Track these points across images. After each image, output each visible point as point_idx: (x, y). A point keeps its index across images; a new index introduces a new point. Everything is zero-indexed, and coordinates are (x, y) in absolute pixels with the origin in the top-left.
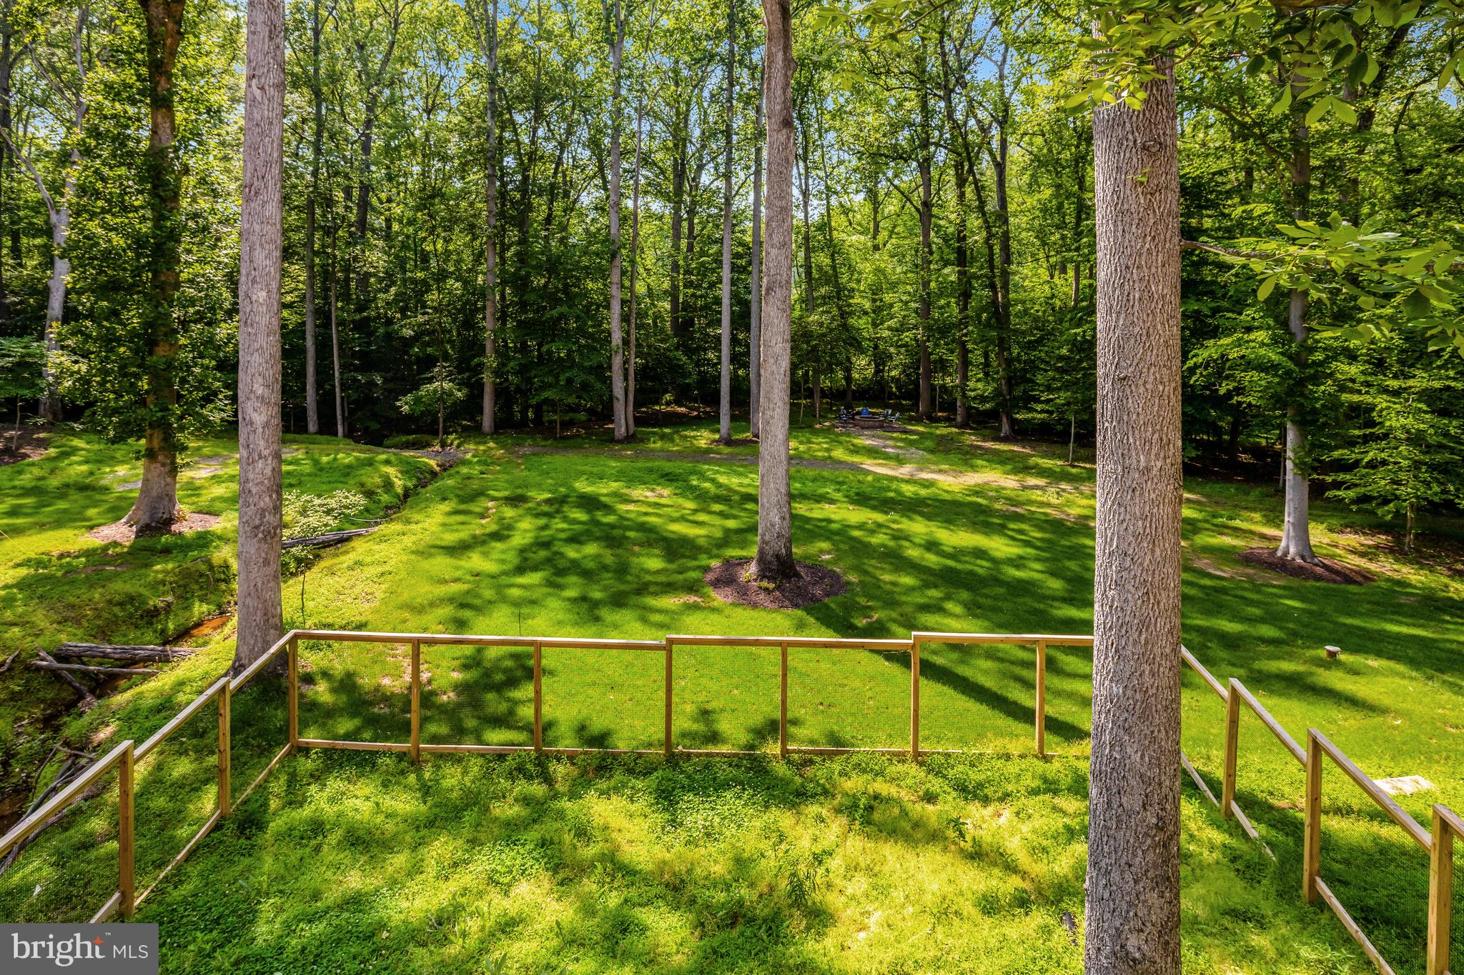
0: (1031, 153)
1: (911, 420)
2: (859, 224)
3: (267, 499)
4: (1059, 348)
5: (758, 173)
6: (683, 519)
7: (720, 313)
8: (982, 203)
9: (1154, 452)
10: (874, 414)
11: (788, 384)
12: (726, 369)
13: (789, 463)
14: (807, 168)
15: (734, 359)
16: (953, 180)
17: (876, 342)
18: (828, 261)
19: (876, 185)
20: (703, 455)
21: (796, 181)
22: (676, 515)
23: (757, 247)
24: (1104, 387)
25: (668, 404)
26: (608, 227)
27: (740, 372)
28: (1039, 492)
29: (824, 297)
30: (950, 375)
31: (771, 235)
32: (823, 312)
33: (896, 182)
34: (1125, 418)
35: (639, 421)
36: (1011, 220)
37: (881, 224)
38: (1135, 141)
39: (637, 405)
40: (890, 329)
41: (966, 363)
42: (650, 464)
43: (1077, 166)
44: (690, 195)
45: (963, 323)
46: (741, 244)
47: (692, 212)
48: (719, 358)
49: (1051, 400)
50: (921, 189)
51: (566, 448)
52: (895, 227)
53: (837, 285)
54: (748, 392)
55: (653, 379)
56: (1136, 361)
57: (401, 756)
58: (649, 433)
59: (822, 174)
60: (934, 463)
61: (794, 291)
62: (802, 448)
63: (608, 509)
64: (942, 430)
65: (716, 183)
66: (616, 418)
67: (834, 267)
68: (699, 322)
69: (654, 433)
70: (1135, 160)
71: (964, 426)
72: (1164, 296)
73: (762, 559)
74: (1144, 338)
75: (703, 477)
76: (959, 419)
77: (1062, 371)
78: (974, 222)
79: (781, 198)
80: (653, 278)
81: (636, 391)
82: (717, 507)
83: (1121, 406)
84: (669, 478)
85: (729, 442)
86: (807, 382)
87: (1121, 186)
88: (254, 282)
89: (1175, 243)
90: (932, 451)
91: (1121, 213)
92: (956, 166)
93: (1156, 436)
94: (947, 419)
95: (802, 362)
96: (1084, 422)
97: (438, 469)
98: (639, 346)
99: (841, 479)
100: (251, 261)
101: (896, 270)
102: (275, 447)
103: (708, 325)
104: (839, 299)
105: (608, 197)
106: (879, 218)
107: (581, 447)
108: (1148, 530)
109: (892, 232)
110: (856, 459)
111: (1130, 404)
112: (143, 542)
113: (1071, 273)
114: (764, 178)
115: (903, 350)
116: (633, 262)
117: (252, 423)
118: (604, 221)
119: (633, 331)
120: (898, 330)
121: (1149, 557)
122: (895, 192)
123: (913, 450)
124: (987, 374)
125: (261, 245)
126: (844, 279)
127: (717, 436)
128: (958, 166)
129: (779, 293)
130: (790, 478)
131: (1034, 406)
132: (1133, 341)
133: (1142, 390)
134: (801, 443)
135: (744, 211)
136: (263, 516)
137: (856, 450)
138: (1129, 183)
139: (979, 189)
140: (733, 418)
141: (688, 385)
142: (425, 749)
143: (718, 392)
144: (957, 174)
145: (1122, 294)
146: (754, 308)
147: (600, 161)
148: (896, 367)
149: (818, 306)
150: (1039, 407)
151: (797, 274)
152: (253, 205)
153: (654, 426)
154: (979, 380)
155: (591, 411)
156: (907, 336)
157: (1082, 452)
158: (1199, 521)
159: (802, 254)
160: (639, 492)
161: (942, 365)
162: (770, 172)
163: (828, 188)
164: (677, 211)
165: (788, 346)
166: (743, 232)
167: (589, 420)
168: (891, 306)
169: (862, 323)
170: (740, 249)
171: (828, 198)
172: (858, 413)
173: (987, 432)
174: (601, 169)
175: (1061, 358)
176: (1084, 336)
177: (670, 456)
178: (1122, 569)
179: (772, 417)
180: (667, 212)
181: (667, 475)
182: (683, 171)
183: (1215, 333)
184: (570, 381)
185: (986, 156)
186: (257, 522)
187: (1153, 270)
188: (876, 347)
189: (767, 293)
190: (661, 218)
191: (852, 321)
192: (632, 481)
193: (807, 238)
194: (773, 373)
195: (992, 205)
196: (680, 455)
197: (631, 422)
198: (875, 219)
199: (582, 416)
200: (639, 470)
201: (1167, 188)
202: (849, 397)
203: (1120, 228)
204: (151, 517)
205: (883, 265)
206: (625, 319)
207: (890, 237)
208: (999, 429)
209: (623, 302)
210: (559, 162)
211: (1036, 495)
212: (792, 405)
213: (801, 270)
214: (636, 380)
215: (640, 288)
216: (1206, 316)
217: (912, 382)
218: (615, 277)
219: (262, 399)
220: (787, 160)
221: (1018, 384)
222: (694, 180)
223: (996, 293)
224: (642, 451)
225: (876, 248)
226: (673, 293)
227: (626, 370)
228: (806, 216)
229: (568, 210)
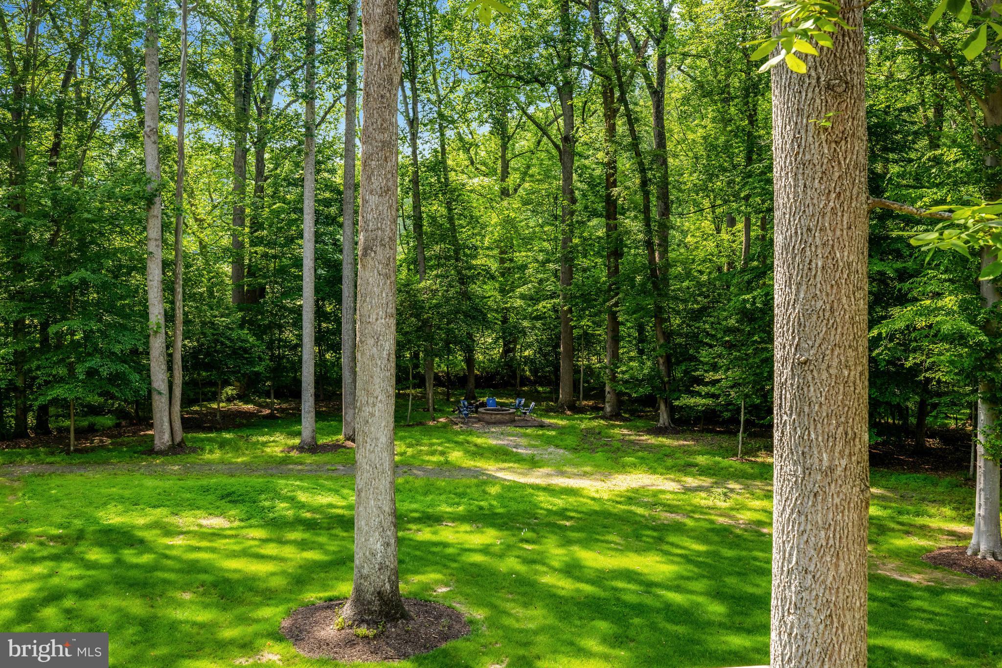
0: (694, 79)
1: (548, 411)
2: (484, 164)
4: (726, 319)
5: (351, 94)
6: (246, 554)
7: (300, 278)
8: (636, 140)
9: (837, 449)
10: (502, 405)
11: (393, 371)
12: (309, 352)
13: (394, 473)
14: (414, 90)
15: (320, 338)
16: (601, 111)
17: (505, 312)
18: (443, 211)
19: (504, 115)
20: (280, 467)
21: (401, 107)
22: (237, 548)
23: (349, 193)
24: (782, 373)
25: (229, 400)
26: (142, 162)
27: (328, 356)
28: (703, 494)
29: (438, 257)
30: (598, 354)
31: (369, 178)
32: (437, 276)
33: (531, 110)
34: (806, 409)
35: (189, 425)
36: (670, 160)
37: (512, 164)
38: (818, 78)
39: (187, 402)
40: (523, 297)
41: (616, 339)
42: (204, 482)
43: (747, 96)
44: (256, 120)
45: (612, 290)
46: (329, 187)
47: (260, 144)
48: (300, 337)
49: (718, 381)
50: (560, 121)
51: (83, 465)
52: (528, 167)
53: (454, 241)
54: (339, 381)
55: (208, 367)
56: (818, 342)
58: (202, 440)
59: (434, 97)
60: (576, 465)
61: (399, 249)
62: (410, 451)
63: (141, 544)
64: (586, 423)
65: (294, 106)
66: (156, 421)
67: (451, 220)
68: (272, 291)
69: (210, 440)
70: (818, 101)
71: (616, 415)
72: (849, 265)
73: (359, 599)
74: (827, 314)
75: (277, 495)
76: (608, 409)
77: (730, 346)
78: (625, 163)
79: (383, 130)
80: (208, 231)
81: (185, 384)
82: (296, 535)
83: (801, 395)
84: (231, 498)
85: (313, 448)
86: (416, 366)
87: (803, 132)
89: (862, 201)
90: (575, 450)
91: (801, 165)
92: (604, 94)
93: (841, 429)
94: (595, 409)
95: (409, 341)
96: (755, 407)
98: (187, 322)
99: (461, 490)
101: (530, 223)
103: (285, 295)
104: (457, 260)
105: (142, 123)
106: (509, 155)
107: (106, 462)
108: (831, 542)
109: (525, 174)
110: (480, 464)
111: (812, 393)
113: (740, 226)
114: (360, 100)
115: (538, 324)
116: (179, 211)
118: (135, 152)
119: (179, 304)
120: (533, 299)
121: (832, 573)
122: (529, 123)
123: (552, 449)
124: (641, 352)
126: (464, 233)
127: (297, 441)
128: (607, 94)
129: (381, 253)
130: (396, 489)
131: (697, 388)
132: (815, 317)
133: (825, 375)
134: (410, 446)
135: (331, 144)
137: (479, 452)
138: (811, 128)
139: (632, 120)
140: (320, 416)
141: (257, 374)
143: (298, 382)
144: (605, 102)
145: (803, 261)
146: (347, 272)
147: (130, 70)
148: (529, 346)
149: (431, 268)
150: (704, 389)
151: (403, 227)
153: (210, 430)
154: (631, 359)
155: (121, 414)
156: (544, 306)
157: (754, 443)
158: (884, 518)
159: (409, 202)
160: (187, 520)
161: (587, 340)
162: (367, 95)
163: (441, 116)
164: (240, 142)
165: (393, 322)
166: (333, 171)
167: (118, 425)
168: (524, 267)
169: (488, 291)
170: (327, 195)
171: (441, 128)
172: (483, 405)
173: (640, 423)
174: (132, 82)
175: (729, 331)
176: (754, 303)
177: (232, 470)
178: (802, 589)
179: (372, 415)
180: (226, 142)
181: (229, 495)
182: (248, 90)
183: (903, 300)
184: (92, 373)
185: (640, 81)
187: (838, 233)
188: (505, 320)
189: (365, 254)
190: (219, 150)
191: (475, 288)
192: (178, 505)
193: (415, 181)
194: (372, 357)
195: (648, 143)
196: (248, 469)
197: (178, 425)
198: (503, 157)
199: (107, 421)
200: (190, 490)
201: (853, 135)
202: (472, 383)
203: (801, 183)
205: (513, 215)
206: (168, 287)
207: (523, 180)
208: (656, 418)
209: (166, 264)
210: (70, 71)
211: (700, 499)
212: (398, 396)
213: (408, 222)
214: (185, 368)
215: (189, 244)
216: (892, 279)
217: (549, 363)
218: (154, 231)
220: (390, 81)
221: (679, 363)
222: (263, 101)
223: (652, 252)
224: (193, 464)
225: (505, 193)
226: (236, 252)
227: (170, 355)
228: (414, 153)
229: (84, 139)
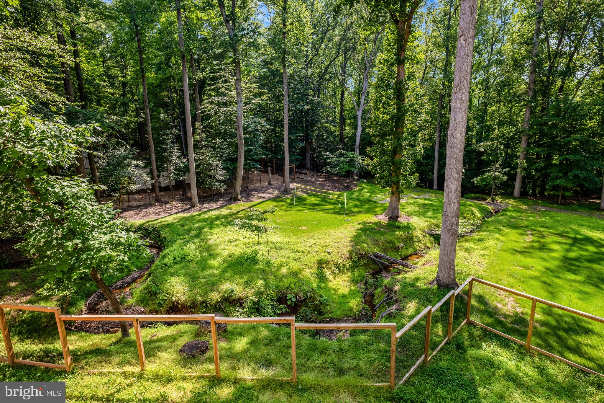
3: (454, 220)
57: (521, 346)
66: (602, 197)
88: (456, 129)
97: (493, 211)
100: (455, 120)
102: (458, 199)
112: (391, 222)
117: (450, 188)
125: (460, 113)
136: (452, 226)
142: (533, 348)
152: (457, 95)
186: (450, 228)
204: (392, 214)
219: (455, 179)
